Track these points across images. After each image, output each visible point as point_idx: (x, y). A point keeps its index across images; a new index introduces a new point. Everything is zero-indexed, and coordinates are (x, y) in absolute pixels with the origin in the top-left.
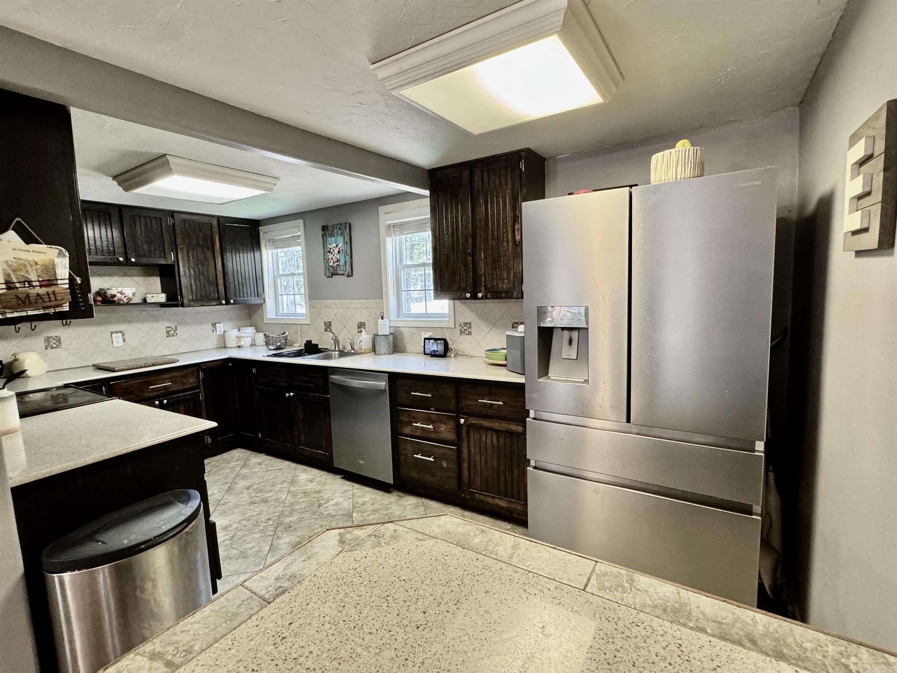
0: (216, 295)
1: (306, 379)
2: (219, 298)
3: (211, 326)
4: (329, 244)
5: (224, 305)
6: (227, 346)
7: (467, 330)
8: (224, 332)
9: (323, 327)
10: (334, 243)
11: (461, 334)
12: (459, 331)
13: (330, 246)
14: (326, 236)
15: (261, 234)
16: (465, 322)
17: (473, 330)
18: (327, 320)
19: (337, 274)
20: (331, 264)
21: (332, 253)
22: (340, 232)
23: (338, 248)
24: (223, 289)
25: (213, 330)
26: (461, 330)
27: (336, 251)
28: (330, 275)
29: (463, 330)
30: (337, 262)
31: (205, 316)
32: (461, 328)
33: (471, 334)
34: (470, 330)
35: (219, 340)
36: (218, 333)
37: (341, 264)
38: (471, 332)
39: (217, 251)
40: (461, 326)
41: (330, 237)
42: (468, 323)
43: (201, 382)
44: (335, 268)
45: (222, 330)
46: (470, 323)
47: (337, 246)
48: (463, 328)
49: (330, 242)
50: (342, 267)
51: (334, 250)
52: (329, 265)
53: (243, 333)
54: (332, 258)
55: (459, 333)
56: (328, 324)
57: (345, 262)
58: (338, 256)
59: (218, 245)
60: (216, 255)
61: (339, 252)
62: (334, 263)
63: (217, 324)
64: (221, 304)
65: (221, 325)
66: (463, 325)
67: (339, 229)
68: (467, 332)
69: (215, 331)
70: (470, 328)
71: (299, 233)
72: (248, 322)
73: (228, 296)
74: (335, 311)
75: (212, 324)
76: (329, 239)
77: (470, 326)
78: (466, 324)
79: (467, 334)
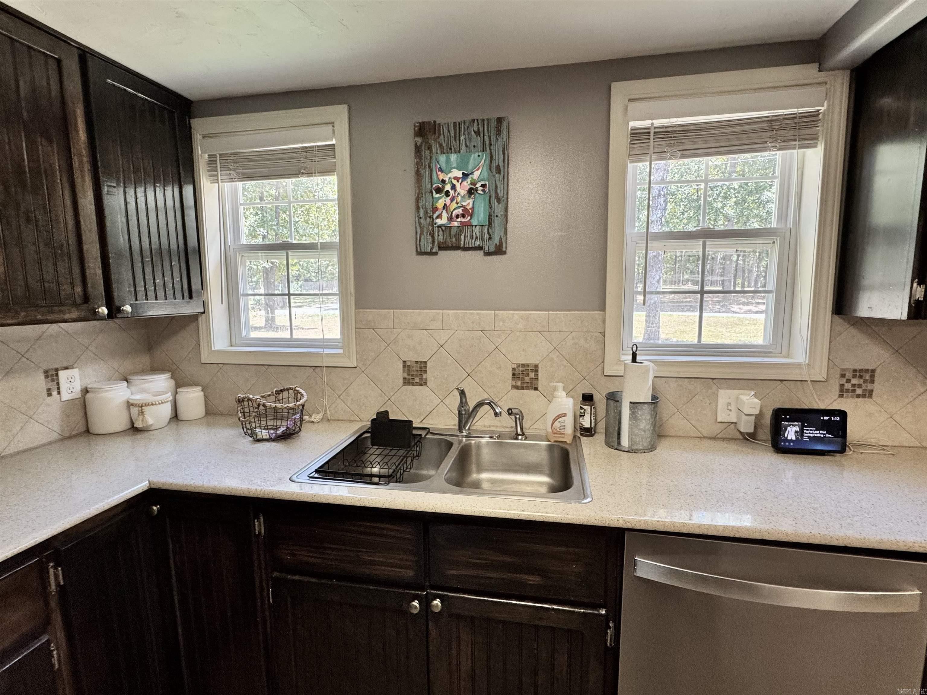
0: (78, 290)
1: (508, 559)
2: (86, 299)
3: (42, 377)
4: (441, 170)
5: (102, 319)
6: (91, 431)
7: (860, 386)
8: (86, 391)
9: (399, 373)
10: (459, 169)
11: (841, 396)
12: (837, 388)
13: (441, 176)
14: (430, 148)
15: (197, 137)
16: (858, 367)
17: (877, 387)
18: (411, 357)
19: (457, 248)
20: (443, 221)
21: (447, 194)
22: (478, 141)
23: (469, 180)
24: (99, 272)
25: (49, 390)
26: (842, 385)
27: (462, 189)
28: (435, 249)
29: (848, 386)
30: (463, 216)
31: (22, 351)
32: (844, 381)
33: (870, 396)
34: (870, 387)
35: (66, 415)
36: (66, 396)
37: (474, 222)
38: (871, 391)
39: (80, 156)
40: (843, 376)
41: (443, 153)
42: (867, 371)
43: (53, 604)
44: (454, 231)
45: (77, 387)
46: (873, 371)
47: (465, 176)
48: (848, 381)
49: (443, 166)
50: (477, 230)
51: (454, 187)
52: (433, 223)
53: (144, 391)
54: (445, 207)
55: (837, 393)
56: (417, 367)
57: (490, 216)
58: (468, 203)
59: (82, 135)
60: (76, 165)
61: (471, 192)
62: (450, 219)
63: (61, 373)
64: (94, 316)
65: (75, 372)
66: (849, 375)
67: (478, 133)
68: (859, 391)
69: (55, 393)
70: (872, 382)
71: (334, 142)
72: (145, 360)
73: (115, 294)
74: (443, 336)
75: (46, 372)
76: (442, 158)
77: (872, 377)
78: (858, 373)
79: (858, 396)
